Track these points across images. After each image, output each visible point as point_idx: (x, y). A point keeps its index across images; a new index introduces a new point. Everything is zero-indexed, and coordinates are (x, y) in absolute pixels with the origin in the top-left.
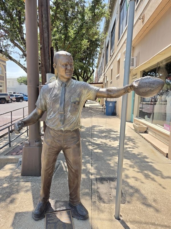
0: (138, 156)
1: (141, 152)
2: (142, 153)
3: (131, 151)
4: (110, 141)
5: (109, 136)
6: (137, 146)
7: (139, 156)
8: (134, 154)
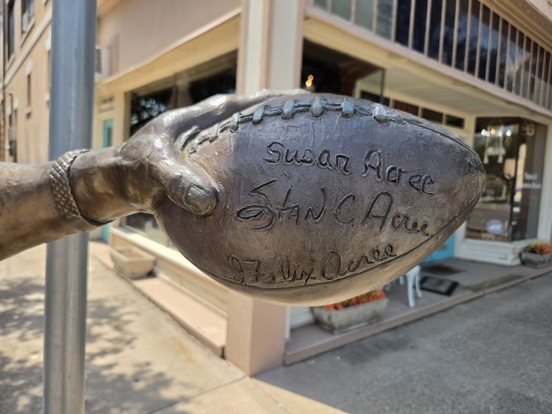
0: (137, 381)
1: (142, 359)
2: (148, 364)
3: (110, 366)
4: (22, 338)
5: (21, 315)
6: (128, 337)
7: (140, 385)
8: (121, 377)
